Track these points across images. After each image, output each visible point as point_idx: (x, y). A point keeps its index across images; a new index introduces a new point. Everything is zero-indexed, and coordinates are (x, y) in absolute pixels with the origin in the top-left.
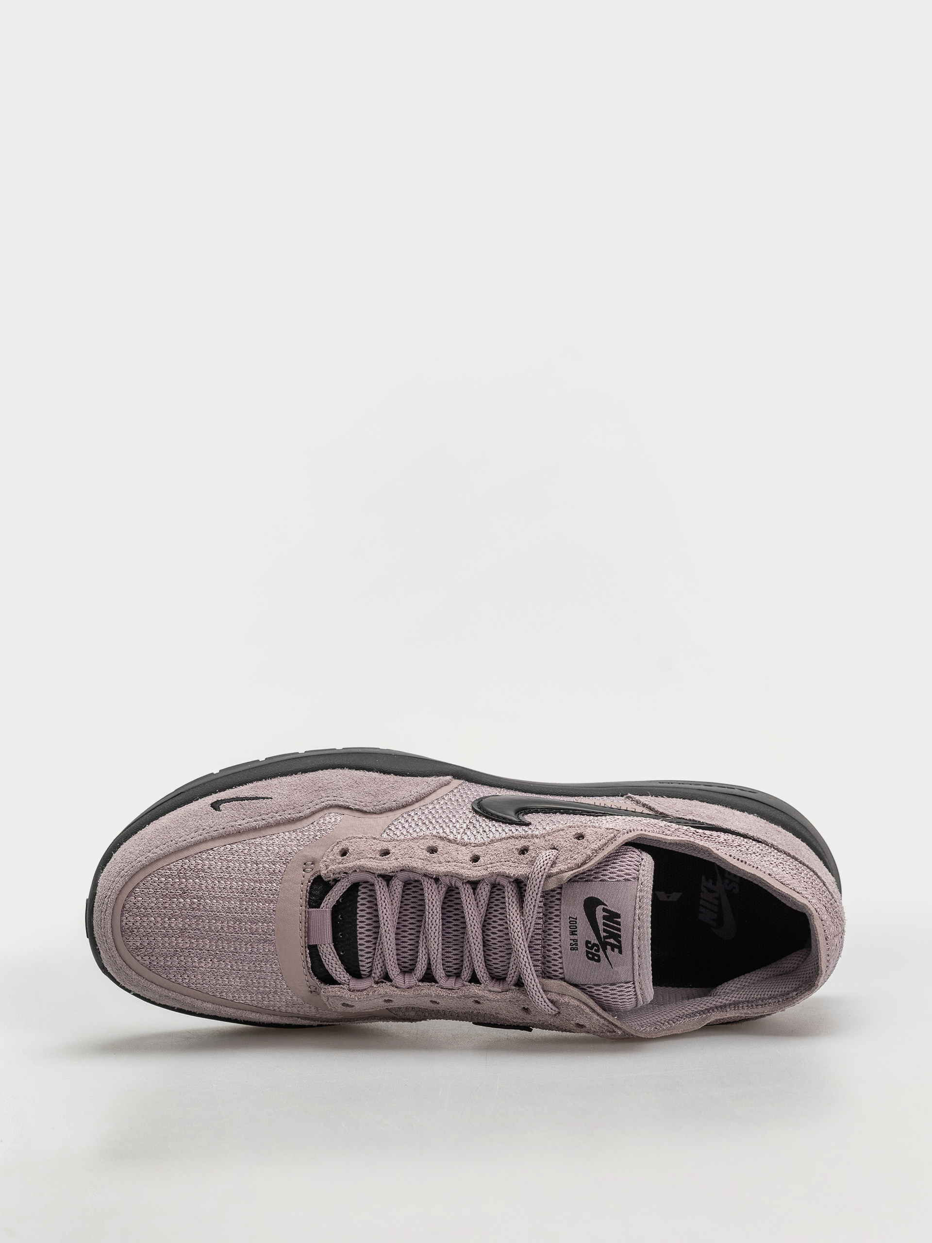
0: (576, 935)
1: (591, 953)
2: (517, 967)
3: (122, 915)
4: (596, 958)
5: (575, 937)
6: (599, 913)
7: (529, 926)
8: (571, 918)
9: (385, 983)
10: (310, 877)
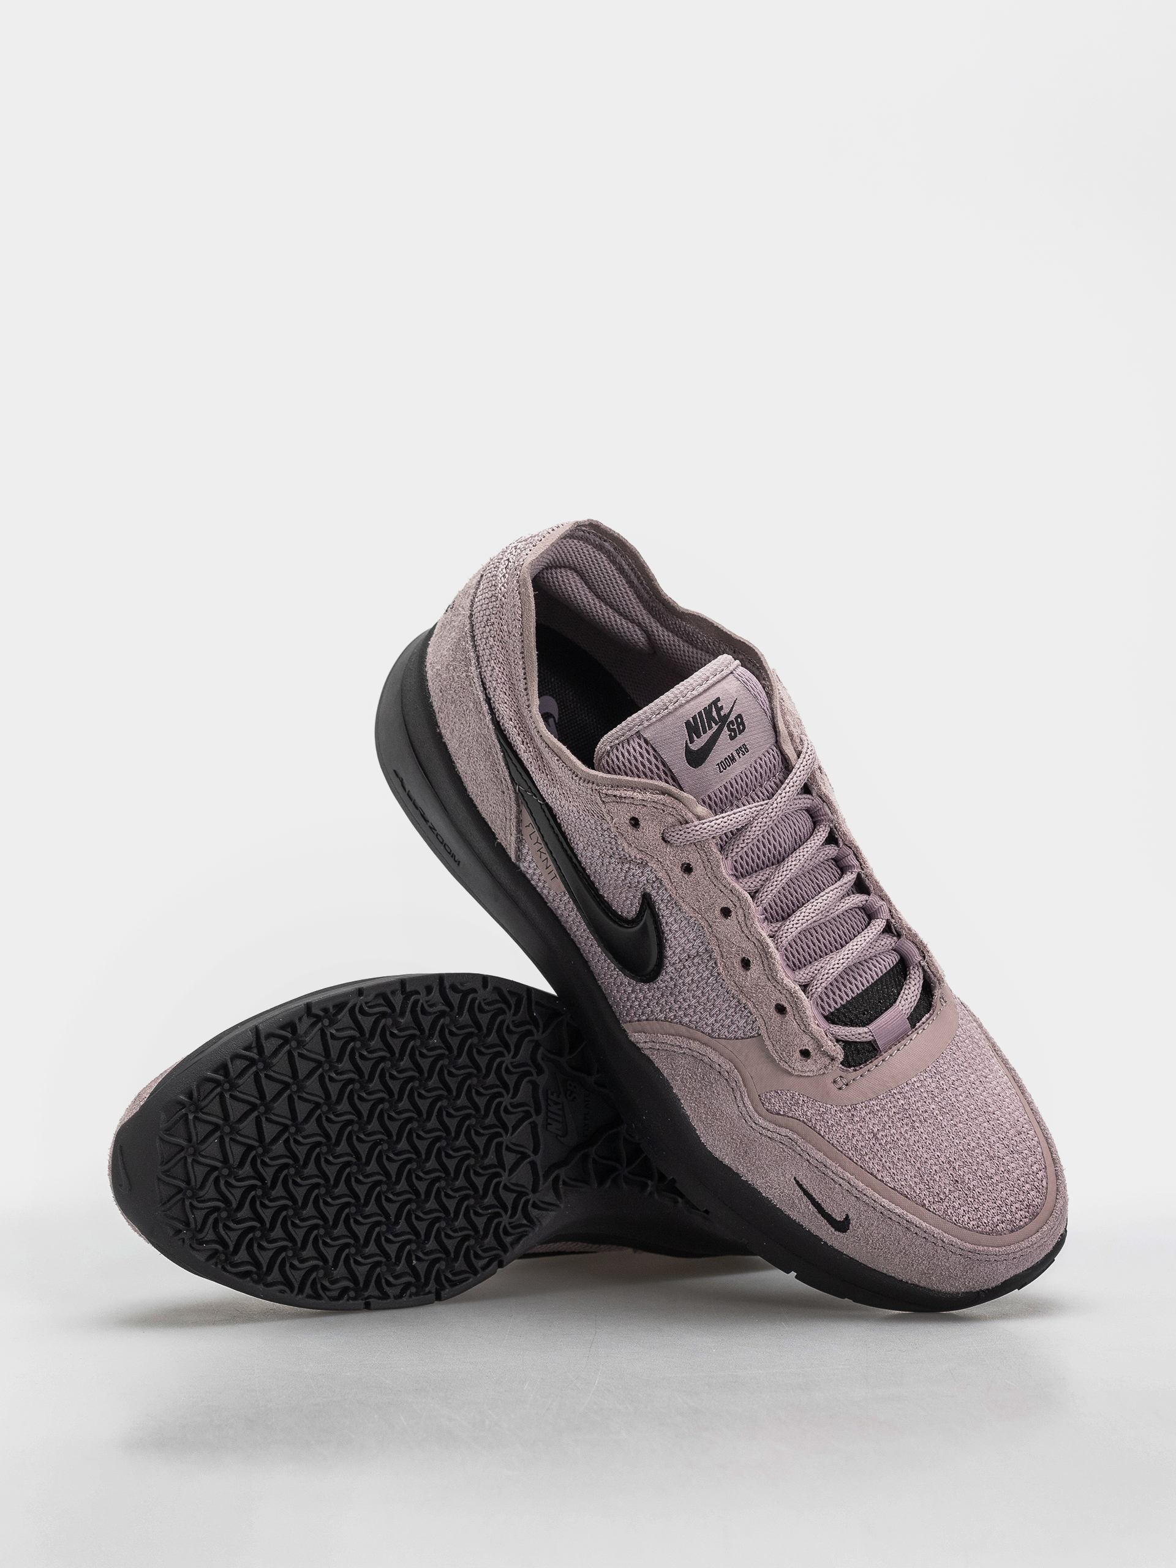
0: (732, 754)
1: (738, 727)
2: (795, 799)
3: (1021, 1227)
4: (739, 720)
5: (735, 754)
6: (698, 744)
7: (755, 809)
8: (720, 770)
9: (894, 925)
10: (851, 1073)
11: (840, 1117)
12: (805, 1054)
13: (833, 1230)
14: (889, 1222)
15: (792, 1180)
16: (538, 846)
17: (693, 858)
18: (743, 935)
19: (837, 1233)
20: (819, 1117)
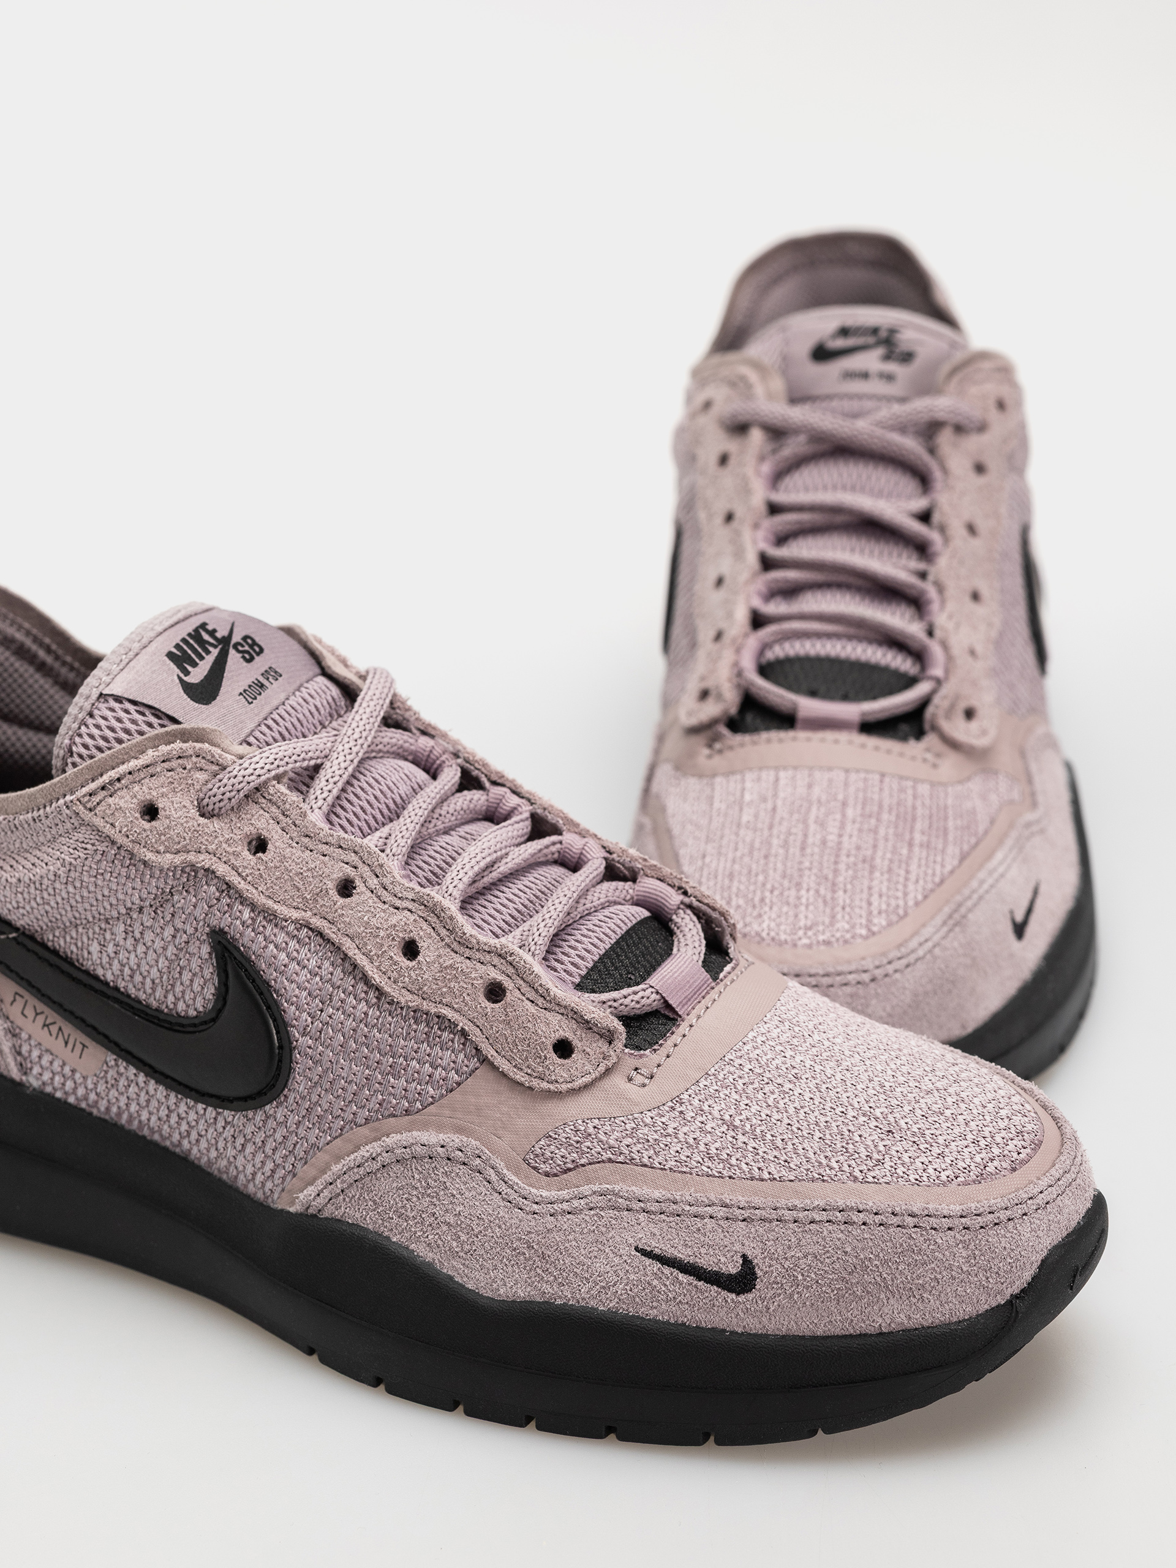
0: (257, 680)
1: (252, 648)
4: (249, 640)
5: (261, 679)
6: (197, 675)
8: (246, 700)
9: (617, 865)
10: (650, 1058)
11: (663, 1123)
12: (563, 1049)
13: (734, 1296)
14: (813, 1226)
15: (634, 1253)
16: (40, 1019)
17: (260, 821)
18: (387, 906)
19: (742, 1298)
20: (630, 1140)
